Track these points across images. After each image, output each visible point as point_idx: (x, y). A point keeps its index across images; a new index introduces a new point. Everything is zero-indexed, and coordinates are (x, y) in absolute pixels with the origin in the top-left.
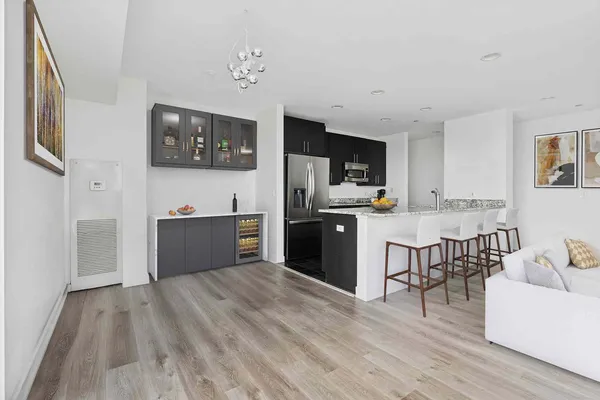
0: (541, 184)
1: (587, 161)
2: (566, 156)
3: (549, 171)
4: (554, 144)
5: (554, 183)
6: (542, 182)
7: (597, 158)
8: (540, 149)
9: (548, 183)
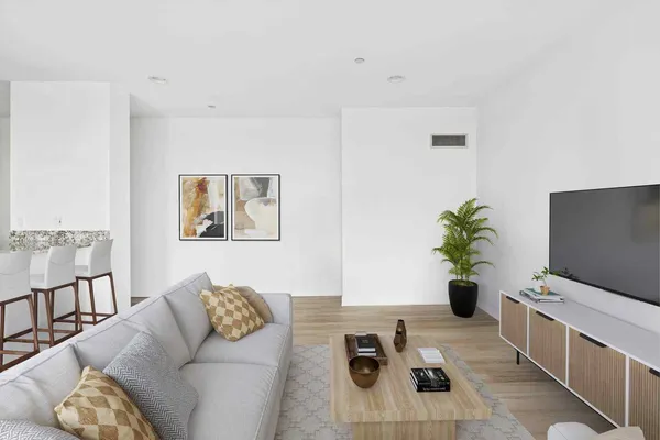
0: (188, 235)
1: (237, 210)
2: (216, 203)
3: (197, 220)
4: (202, 186)
5: (203, 235)
6: (189, 234)
7: (246, 207)
8: (185, 192)
9: (195, 234)
